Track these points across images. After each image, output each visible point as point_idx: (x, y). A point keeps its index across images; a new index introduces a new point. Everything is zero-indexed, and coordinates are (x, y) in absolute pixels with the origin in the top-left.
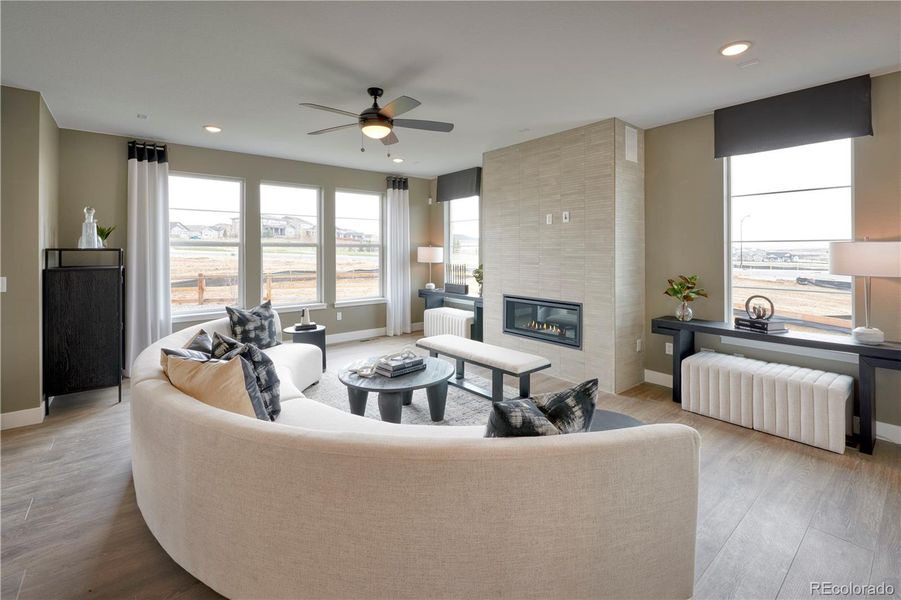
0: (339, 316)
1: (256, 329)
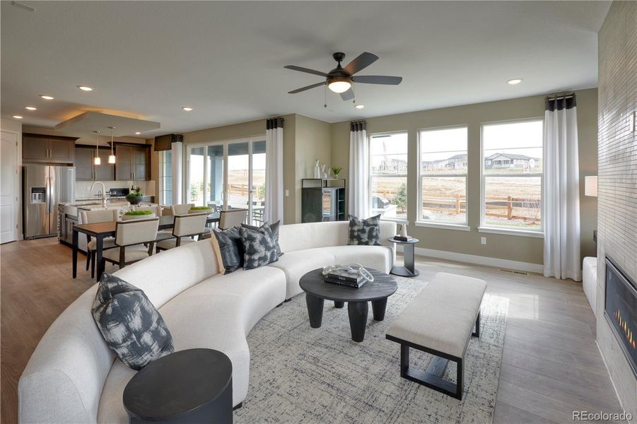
0: (484, 241)
1: (359, 231)
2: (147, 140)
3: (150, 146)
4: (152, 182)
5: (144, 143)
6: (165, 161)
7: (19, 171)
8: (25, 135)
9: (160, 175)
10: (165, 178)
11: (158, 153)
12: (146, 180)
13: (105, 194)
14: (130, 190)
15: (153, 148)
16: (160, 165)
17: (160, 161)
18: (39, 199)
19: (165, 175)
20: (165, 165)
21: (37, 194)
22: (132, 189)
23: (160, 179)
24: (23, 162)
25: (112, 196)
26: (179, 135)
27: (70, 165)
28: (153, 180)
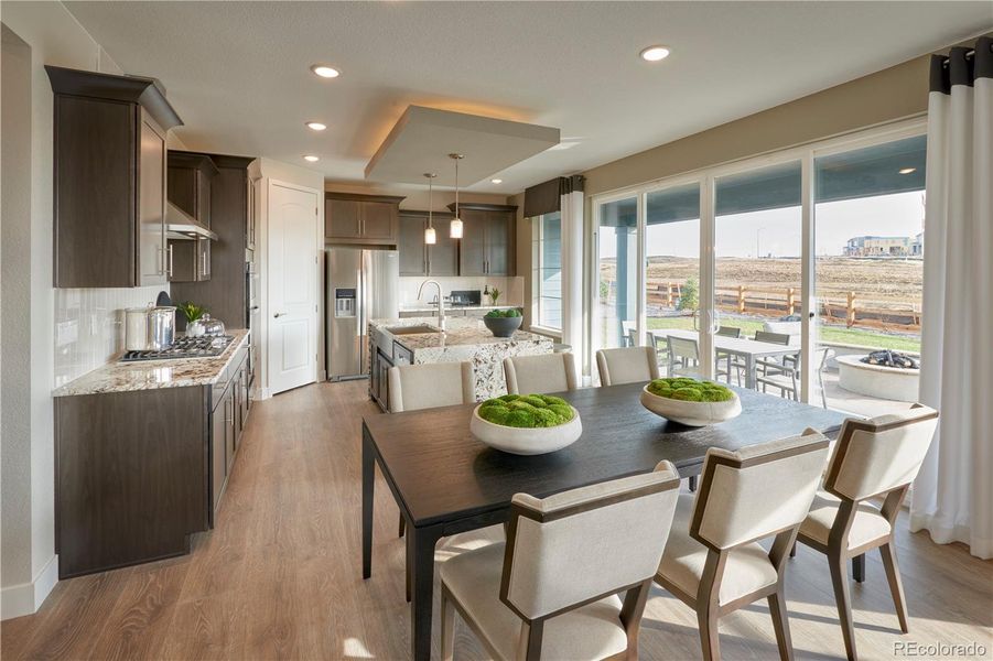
2: (510, 198)
3: (514, 209)
4: (520, 280)
5: (505, 204)
6: (542, 238)
7: (321, 259)
8: (329, 196)
9: (534, 266)
10: (542, 271)
11: (530, 222)
12: (508, 275)
13: (442, 301)
14: (482, 293)
15: (520, 212)
16: (534, 245)
17: (534, 238)
18: (348, 309)
19: (542, 266)
20: (542, 243)
21: (345, 300)
22: (486, 293)
23: (534, 273)
24: (326, 245)
25: (454, 304)
26: (578, 176)
27: (392, 247)
28: (521, 275)
